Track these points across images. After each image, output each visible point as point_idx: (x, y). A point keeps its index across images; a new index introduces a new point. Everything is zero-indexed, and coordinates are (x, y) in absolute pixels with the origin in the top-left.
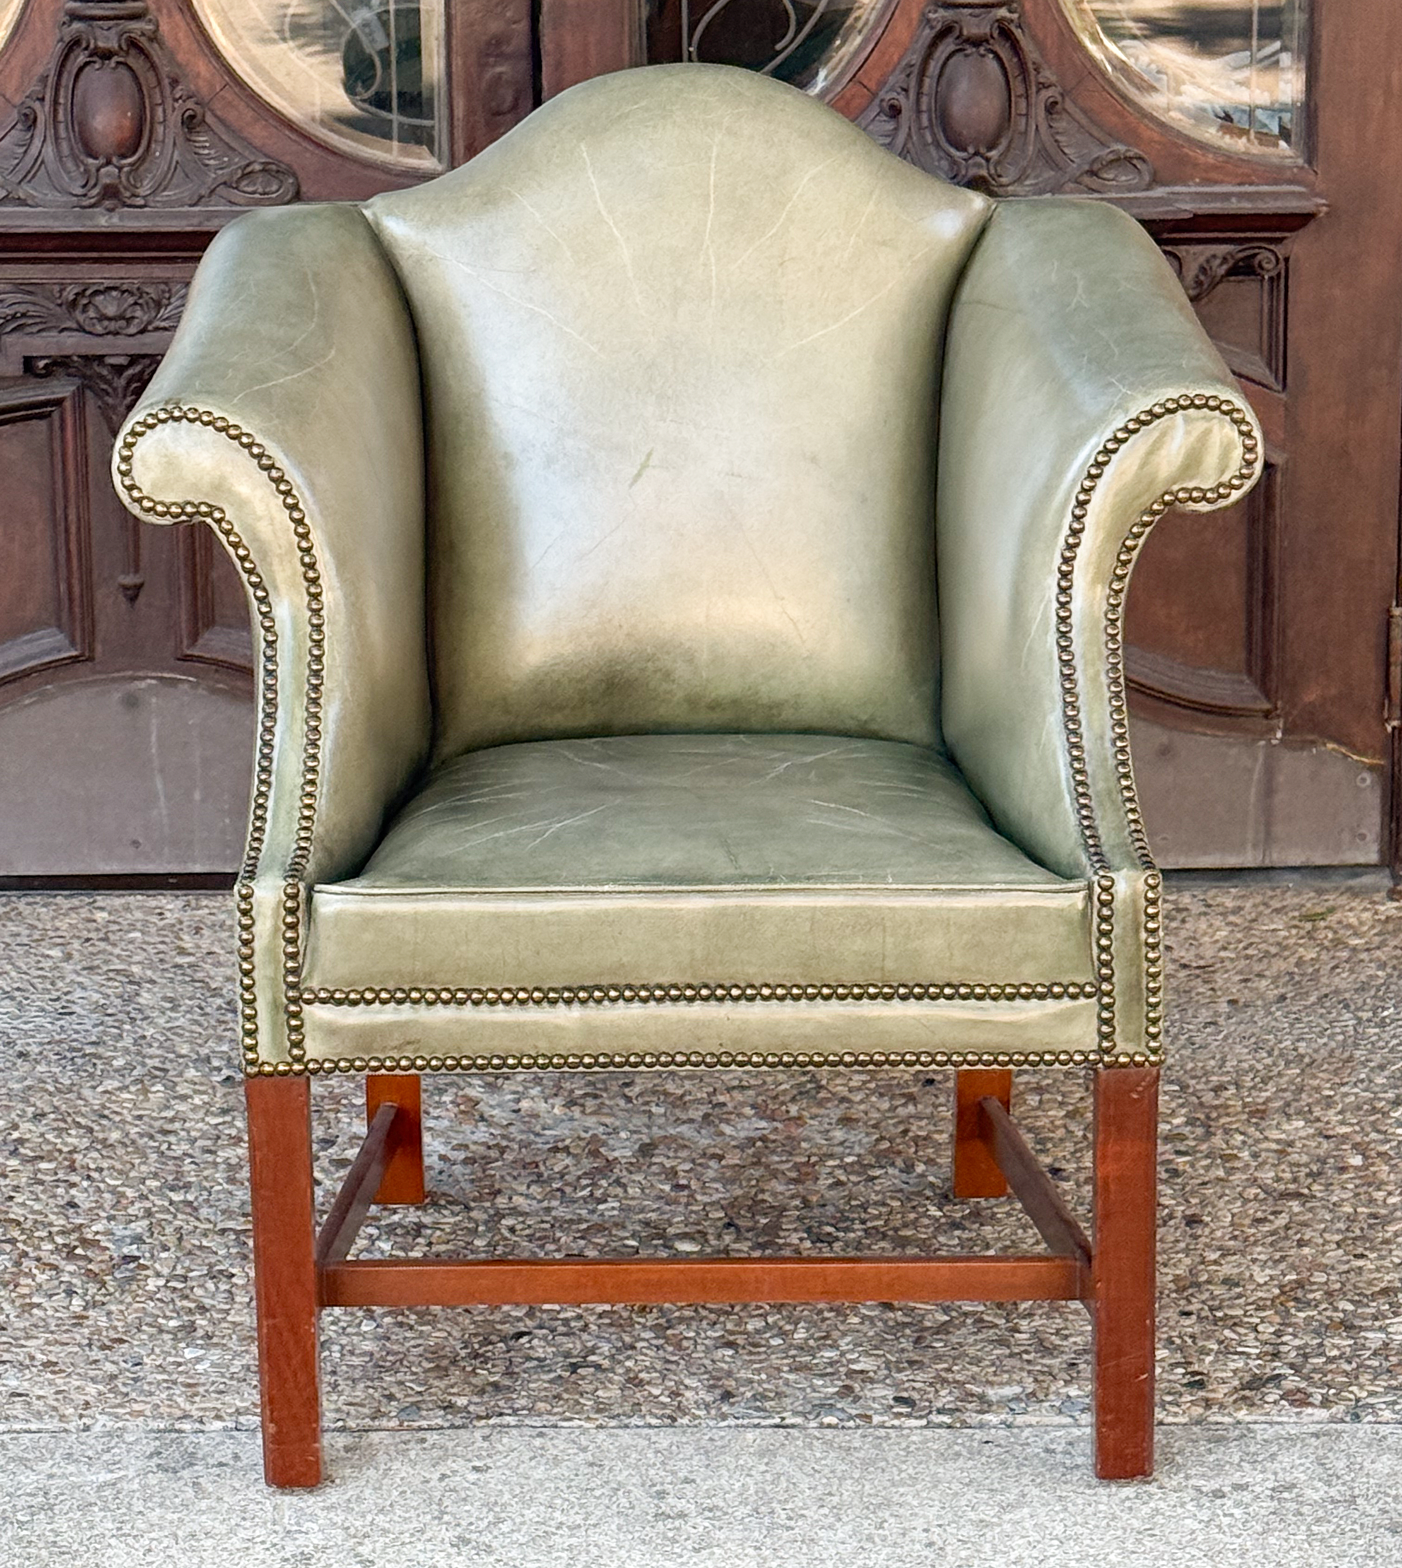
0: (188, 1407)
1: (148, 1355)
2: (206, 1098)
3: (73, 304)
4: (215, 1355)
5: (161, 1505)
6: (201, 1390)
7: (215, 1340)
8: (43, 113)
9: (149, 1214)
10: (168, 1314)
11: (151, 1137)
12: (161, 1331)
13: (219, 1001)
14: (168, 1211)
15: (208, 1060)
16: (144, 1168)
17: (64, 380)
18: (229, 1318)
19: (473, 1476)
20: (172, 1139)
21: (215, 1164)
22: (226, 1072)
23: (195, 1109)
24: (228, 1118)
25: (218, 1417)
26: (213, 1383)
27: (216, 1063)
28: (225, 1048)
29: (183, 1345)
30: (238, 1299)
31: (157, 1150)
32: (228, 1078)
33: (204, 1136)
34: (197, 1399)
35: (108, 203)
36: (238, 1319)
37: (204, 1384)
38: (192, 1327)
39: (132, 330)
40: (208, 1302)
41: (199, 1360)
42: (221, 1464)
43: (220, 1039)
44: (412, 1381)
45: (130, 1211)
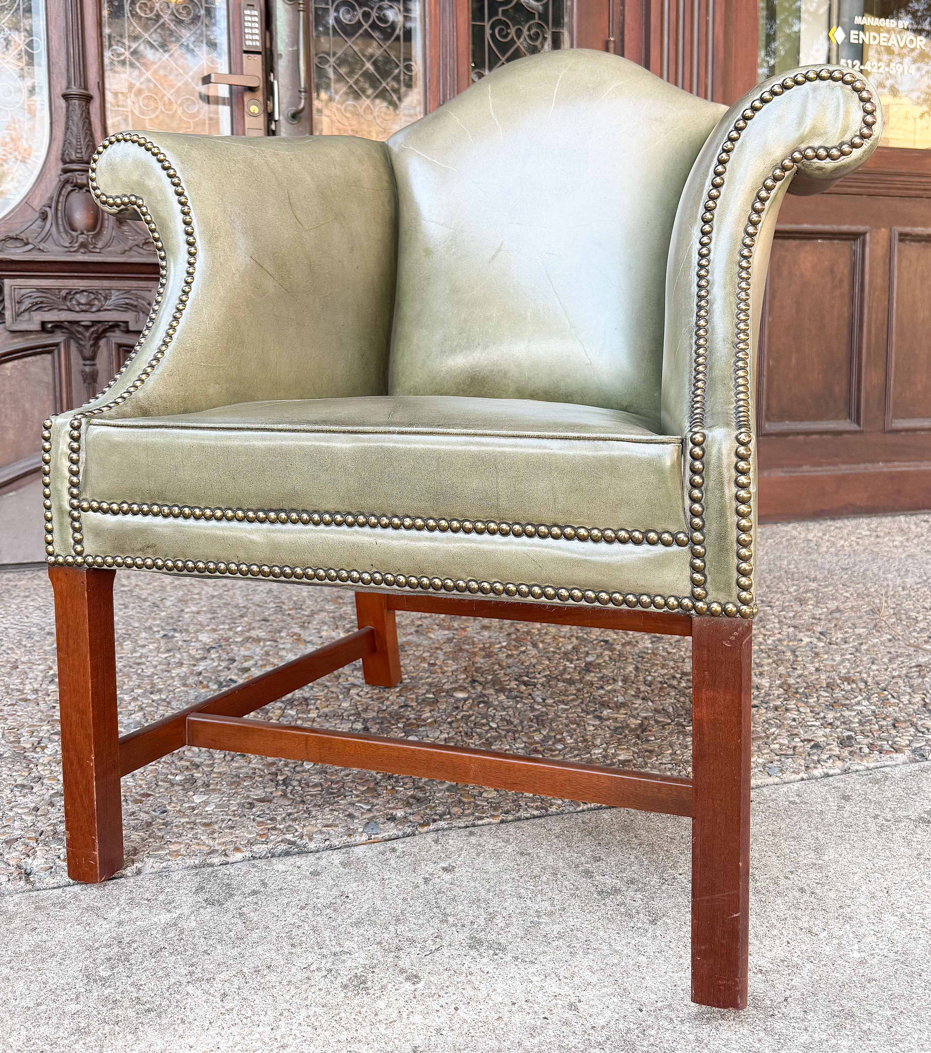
0: (211, 843)
1: (169, 803)
2: (156, 645)
3: (65, 298)
4: (215, 798)
5: (220, 941)
6: (216, 827)
7: (212, 787)
8: (50, 212)
9: (141, 709)
10: (174, 771)
11: (131, 667)
12: (173, 785)
13: (148, 603)
14: (151, 706)
15: (150, 628)
16: (131, 683)
17: (60, 334)
18: (215, 770)
19: (447, 877)
20: (143, 667)
21: (173, 678)
22: (162, 633)
23: (150, 651)
24: (171, 654)
25: (237, 849)
26: (223, 821)
27: (155, 629)
28: (158, 622)
29: (191, 793)
30: (216, 756)
31: (136, 673)
32: (165, 635)
33: (160, 664)
34: (216, 835)
35: (82, 250)
36: (221, 770)
37: (216, 823)
38: (193, 781)
39: (94, 309)
40: (197, 760)
41: (206, 803)
42: (255, 893)
43: (154, 619)
44: (359, 802)
45: (130, 708)
